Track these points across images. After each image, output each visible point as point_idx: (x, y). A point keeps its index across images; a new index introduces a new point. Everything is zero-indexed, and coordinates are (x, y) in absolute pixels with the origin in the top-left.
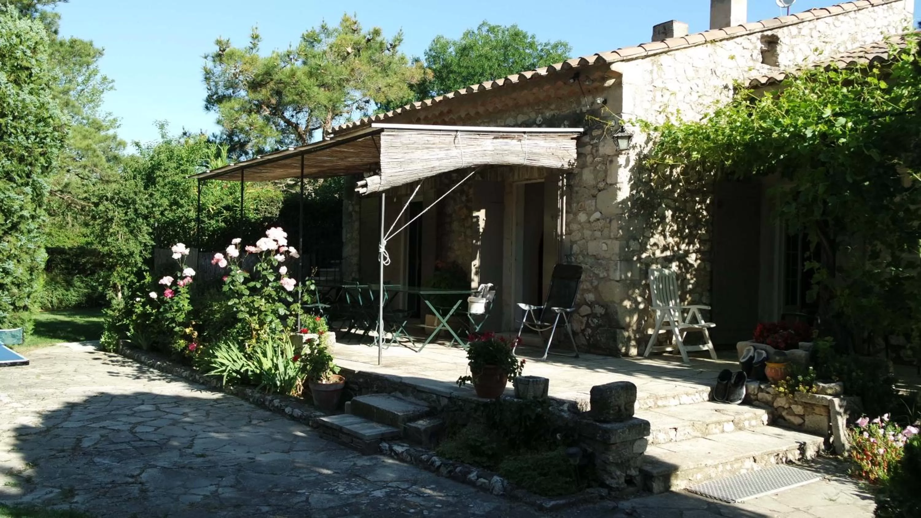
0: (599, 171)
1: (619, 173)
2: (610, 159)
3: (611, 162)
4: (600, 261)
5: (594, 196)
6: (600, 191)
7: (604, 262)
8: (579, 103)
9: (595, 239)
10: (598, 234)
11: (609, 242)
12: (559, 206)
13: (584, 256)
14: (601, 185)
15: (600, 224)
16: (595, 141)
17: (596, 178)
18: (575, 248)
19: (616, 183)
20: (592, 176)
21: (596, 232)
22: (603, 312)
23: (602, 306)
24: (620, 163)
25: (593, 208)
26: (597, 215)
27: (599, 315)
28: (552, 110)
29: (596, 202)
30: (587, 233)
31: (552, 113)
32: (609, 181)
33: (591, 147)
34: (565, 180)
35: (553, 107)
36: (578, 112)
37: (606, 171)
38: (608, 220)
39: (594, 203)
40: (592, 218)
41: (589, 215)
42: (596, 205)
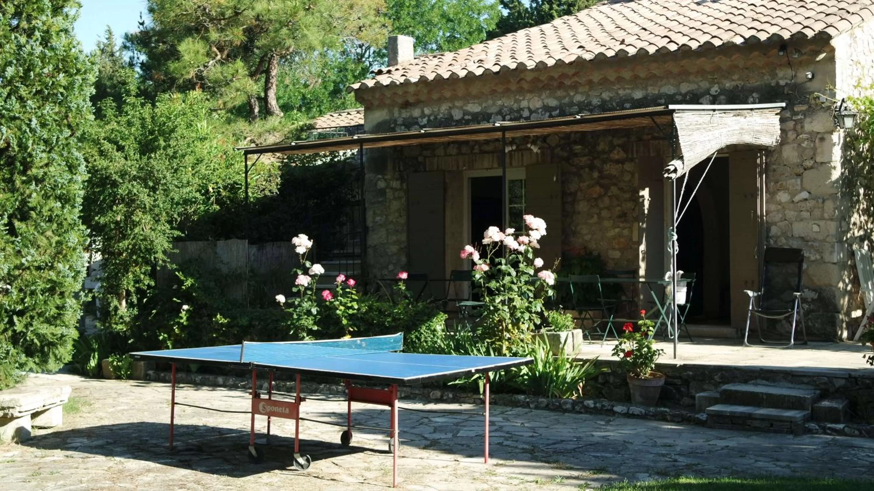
0: (805, 149)
1: (834, 151)
2: (819, 136)
3: (822, 139)
4: (810, 243)
5: (799, 175)
6: (805, 169)
7: (816, 244)
8: (774, 75)
9: (802, 220)
10: (806, 215)
11: (822, 223)
12: (758, 185)
13: (787, 238)
14: (809, 163)
15: (810, 204)
16: (799, 117)
17: (801, 156)
18: (774, 230)
19: (829, 162)
20: (796, 154)
21: (802, 213)
22: (816, 297)
23: (814, 290)
24: (834, 141)
25: (799, 188)
26: (804, 195)
27: (809, 300)
28: (733, 80)
29: (802, 181)
30: (791, 214)
31: (734, 83)
32: (819, 159)
33: (794, 123)
34: (764, 158)
35: (736, 77)
36: (773, 84)
37: (815, 149)
38: (820, 201)
39: (799, 182)
40: (797, 198)
41: (793, 195)
42: (802, 184)
